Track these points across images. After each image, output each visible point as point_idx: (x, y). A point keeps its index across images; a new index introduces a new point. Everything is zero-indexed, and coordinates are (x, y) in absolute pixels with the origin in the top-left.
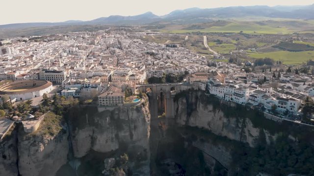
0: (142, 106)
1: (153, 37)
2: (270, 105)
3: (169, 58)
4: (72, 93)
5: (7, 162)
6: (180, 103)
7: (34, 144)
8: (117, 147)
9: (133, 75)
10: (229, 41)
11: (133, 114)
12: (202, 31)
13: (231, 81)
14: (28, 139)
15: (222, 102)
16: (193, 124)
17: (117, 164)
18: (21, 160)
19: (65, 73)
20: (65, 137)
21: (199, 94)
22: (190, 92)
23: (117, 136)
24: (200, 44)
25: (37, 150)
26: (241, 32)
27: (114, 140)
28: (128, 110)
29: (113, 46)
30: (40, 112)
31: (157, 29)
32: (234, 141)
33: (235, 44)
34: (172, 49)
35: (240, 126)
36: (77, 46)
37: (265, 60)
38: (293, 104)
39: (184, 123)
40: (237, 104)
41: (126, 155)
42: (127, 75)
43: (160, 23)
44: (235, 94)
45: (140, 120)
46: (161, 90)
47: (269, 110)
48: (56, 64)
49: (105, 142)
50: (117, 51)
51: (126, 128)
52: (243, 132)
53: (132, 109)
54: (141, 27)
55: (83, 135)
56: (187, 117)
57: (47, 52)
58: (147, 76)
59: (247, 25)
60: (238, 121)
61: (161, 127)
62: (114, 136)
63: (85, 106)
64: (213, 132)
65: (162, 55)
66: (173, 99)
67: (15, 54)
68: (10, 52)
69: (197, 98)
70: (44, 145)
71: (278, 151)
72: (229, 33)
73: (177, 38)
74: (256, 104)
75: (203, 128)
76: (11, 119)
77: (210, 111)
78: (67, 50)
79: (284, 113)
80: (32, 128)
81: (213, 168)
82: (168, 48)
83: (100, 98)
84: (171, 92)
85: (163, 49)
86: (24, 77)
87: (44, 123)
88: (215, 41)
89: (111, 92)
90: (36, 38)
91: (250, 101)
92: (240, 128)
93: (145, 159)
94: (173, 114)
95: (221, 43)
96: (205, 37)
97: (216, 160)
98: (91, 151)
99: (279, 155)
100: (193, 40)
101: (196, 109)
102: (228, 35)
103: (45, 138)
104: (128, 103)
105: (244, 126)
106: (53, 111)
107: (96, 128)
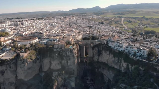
0: (73, 50)
1: (95, 19)
2: (133, 52)
3: (99, 29)
4: (45, 42)
5: (12, 70)
6: (95, 50)
7: (23, 63)
8: (60, 68)
9: (74, 36)
10: (136, 21)
11: (68, 53)
12: (122, 16)
13: (119, 40)
14: (21, 60)
15: (113, 50)
16: (100, 60)
17: (59, 75)
18: (17, 69)
19: (44, 34)
20: (38, 61)
21: (104, 46)
22: (100, 45)
23: (61, 63)
24: (120, 22)
25: (24, 66)
26: (144, 17)
27: (59, 64)
28: (66, 51)
29: (72, 23)
30: (28, 49)
31: (100, 15)
32: (117, 69)
33: (139, 23)
34: (101, 25)
35: (119, 62)
36: (56, 23)
37: (151, 31)
38: (144, 52)
39: (96, 60)
40: (119, 51)
41: (63, 71)
42: (71, 35)
43: (102, 12)
44: (119, 46)
45: (72, 56)
46: (86, 43)
47: (132, 54)
48: (43, 30)
49: (55, 65)
50: (73, 25)
51: (65, 59)
52: (120, 65)
53: (68, 51)
54: (92, 14)
55: (46, 61)
56: (98, 57)
57: (41, 25)
58: (83, 37)
59: (148, 13)
60: (118, 59)
61: (87, 61)
62: (59, 62)
63: (48, 48)
64: (108, 65)
65: (96, 27)
66: (92, 48)
67: (27, 25)
68: (25, 24)
69: (103, 48)
70: (28, 63)
71: (133, 74)
72: (137, 17)
73: (108, 19)
74: (128, 51)
75: (104, 62)
76: (16, 52)
77: (108, 54)
78: (50, 24)
79: (139, 56)
80: (23, 56)
81: (107, 82)
82: (99, 24)
83: (55, 45)
84: (91, 44)
85: (97, 25)
86: (27, 35)
87: (29, 54)
88: (128, 21)
89: (60, 43)
90: (40, 18)
91: (125, 50)
92: (119, 63)
93: (73, 74)
94: (92, 55)
95: (131, 22)
96: (123, 19)
97: (109, 78)
98: (50, 68)
99: (132, 76)
100: (116, 20)
101: (102, 53)
102: (136, 18)
103: (28, 61)
104: (67, 48)
105: (121, 62)
106: (34, 50)
107: (52, 58)
